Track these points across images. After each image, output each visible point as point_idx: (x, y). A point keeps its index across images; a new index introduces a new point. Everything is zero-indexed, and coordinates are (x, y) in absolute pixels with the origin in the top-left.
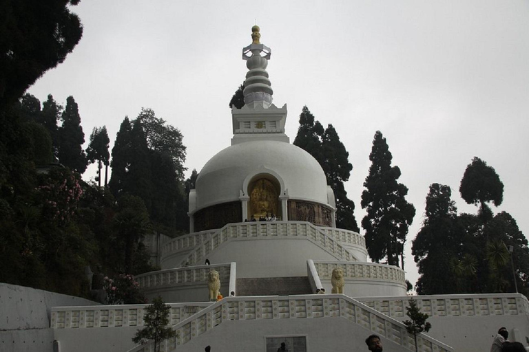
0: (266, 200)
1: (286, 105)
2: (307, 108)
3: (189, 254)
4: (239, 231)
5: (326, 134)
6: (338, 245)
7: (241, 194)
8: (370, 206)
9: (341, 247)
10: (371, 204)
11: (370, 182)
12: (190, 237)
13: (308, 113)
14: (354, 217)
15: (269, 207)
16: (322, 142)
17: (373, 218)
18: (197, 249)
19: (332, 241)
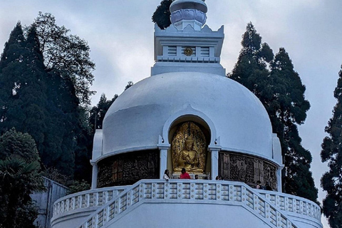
0: (192, 149)
1: (223, 26)
2: (252, 26)
3: (89, 218)
4: (154, 191)
5: (276, 61)
6: (282, 216)
7: (160, 141)
8: (333, 159)
9: (286, 219)
10: (334, 156)
11: (333, 127)
12: (91, 194)
13: (253, 32)
14: (310, 174)
15: (195, 159)
16: (270, 71)
17: (338, 176)
18: (99, 210)
19: (275, 210)
